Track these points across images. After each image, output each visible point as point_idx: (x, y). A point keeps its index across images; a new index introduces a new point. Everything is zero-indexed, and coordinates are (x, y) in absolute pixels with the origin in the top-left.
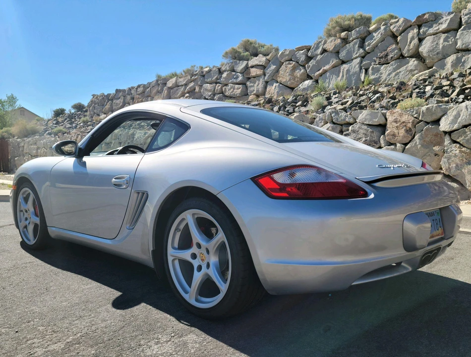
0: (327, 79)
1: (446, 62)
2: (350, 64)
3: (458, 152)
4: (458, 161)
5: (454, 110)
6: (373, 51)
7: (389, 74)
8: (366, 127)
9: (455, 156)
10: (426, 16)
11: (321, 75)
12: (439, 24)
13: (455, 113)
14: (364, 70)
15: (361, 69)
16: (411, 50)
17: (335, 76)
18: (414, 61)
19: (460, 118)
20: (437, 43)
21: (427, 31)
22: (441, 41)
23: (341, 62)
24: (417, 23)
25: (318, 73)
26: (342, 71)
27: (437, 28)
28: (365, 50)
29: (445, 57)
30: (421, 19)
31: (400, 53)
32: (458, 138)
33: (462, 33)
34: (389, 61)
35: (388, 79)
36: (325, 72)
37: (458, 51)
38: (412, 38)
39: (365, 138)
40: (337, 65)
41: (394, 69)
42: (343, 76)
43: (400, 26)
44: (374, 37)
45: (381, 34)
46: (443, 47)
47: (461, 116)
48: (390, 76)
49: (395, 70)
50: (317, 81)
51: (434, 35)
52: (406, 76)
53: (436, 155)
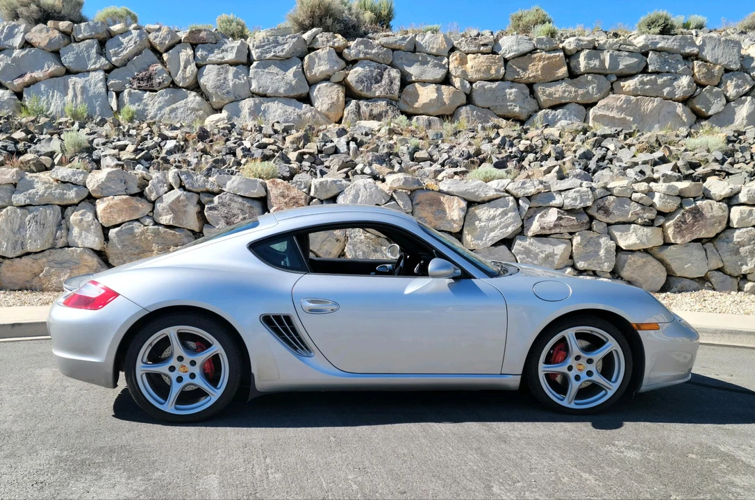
0: (43, 95)
1: (240, 106)
2: (86, 79)
3: (363, 237)
4: (364, 248)
5: (351, 188)
6: (125, 65)
7: (160, 109)
8: (240, 200)
9: (361, 242)
10: (203, 34)
11: (28, 85)
12: (223, 51)
13: (353, 192)
14: (114, 94)
15: (108, 90)
16: (187, 78)
17: (59, 94)
18: (195, 96)
19: (360, 199)
20: (225, 78)
21: (207, 55)
22: (230, 76)
23: (64, 70)
24: (191, 41)
25: (19, 81)
26: (71, 87)
27: (221, 56)
28: (110, 61)
29: (237, 100)
30: (195, 36)
31: (171, 80)
33: (256, 72)
34: (156, 88)
35: (159, 116)
36: (34, 82)
37: (253, 95)
38: (187, 63)
39: (243, 215)
40: (57, 73)
41: (166, 101)
42: (75, 96)
43: (165, 38)
44: (122, 44)
45: (135, 43)
46: (234, 85)
48: (163, 112)
49: (168, 103)
50: (19, 95)
51: (218, 64)
52: (188, 116)
53: (337, 240)
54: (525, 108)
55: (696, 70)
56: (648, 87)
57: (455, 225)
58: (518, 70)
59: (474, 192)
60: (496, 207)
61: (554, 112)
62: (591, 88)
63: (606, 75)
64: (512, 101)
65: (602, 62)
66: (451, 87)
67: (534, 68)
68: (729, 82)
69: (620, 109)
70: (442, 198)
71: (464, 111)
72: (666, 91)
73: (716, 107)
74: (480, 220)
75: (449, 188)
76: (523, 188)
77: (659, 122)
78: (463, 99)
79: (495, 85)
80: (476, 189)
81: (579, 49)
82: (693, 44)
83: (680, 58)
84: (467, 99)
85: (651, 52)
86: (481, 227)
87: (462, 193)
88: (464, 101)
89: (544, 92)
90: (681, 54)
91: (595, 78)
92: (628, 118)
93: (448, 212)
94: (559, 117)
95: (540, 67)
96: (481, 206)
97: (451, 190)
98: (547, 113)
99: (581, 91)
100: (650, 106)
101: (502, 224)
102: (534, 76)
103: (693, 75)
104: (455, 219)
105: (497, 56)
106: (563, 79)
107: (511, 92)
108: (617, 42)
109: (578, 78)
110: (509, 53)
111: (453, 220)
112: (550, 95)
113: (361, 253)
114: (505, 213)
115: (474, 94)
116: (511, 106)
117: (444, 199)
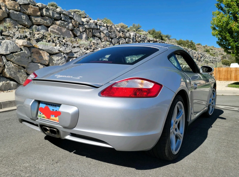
3: (13, 65)
4: (14, 70)
9: (13, 68)
32: (11, 59)
47: (9, 47)
54: (29, 23)
55: (73, 22)
56: (63, 24)
57: (47, 62)
58: (25, 9)
59: (51, 50)
60: (59, 56)
61: (38, 27)
62: (48, 21)
63: (51, 18)
64: (24, 20)
65: (50, 13)
66: (1, 10)
67: (30, 10)
68: (80, 27)
69: (57, 30)
70: (40, 51)
71: (7, 19)
72: (67, 26)
73: (78, 34)
74: (54, 60)
75: (42, 48)
76: (65, 50)
77: (67, 36)
78: (6, 16)
79: (18, 13)
80: (52, 49)
81: (43, 7)
82: (71, 15)
83: (69, 18)
84: (8, 15)
85: (62, 14)
86: (55, 63)
87: (47, 50)
88: (7, 16)
89: (34, 19)
90: (69, 17)
91: (48, 18)
92: (59, 33)
93: (43, 57)
94: (40, 29)
95: (32, 10)
96: (53, 56)
97: (43, 48)
98: (36, 27)
99: (45, 22)
100: (64, 30)
101: (62, 62)
102: (30, 13)
103: (72, 23)
104: (47, 60)
105: (17, 3)
106: (39, 16)
107: (24, 17)
108: (53, 8)
109: (44, 17)
110: (21, 2)
111: (46, 60)
112: (36, 21)
113: (13, 72)
114: (61, 59)
115: (10, 14)
116: (24, 21)
117: (41, 52)
